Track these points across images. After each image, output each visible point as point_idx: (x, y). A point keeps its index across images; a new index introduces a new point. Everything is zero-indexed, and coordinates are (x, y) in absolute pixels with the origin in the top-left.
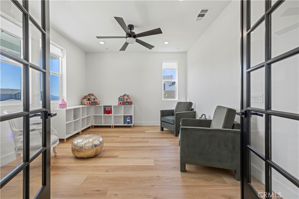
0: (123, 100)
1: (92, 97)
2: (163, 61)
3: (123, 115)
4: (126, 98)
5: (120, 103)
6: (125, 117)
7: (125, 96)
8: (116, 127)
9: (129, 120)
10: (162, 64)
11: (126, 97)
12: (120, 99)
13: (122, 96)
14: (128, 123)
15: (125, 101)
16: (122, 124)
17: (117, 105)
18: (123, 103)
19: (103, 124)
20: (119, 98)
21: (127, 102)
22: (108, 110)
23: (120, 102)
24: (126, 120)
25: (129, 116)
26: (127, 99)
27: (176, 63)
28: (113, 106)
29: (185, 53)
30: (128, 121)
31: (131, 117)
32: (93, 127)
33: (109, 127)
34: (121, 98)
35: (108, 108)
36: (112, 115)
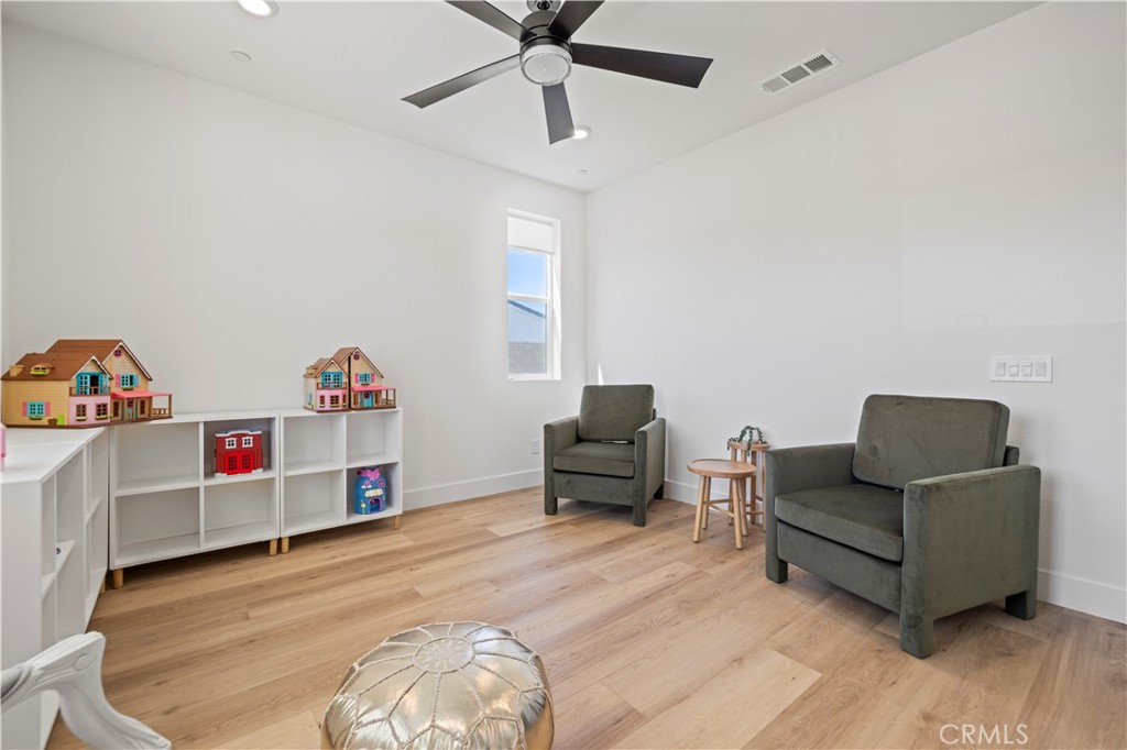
0: (345, 380)
2: (510, 210)
3: (342, 464)
4: (362, 372)
5: (332, 399)
6: (357, 476)
7: (357, 357)
8: (298, 541)
9: (379, 492)
10: (506, 223)
11: (358, 367)
12: (327, 377)
14: (376, 504)
15: (357, 386)
16: (342, 519)
18: (344, 396)
19: (206, 546)
20: (322, 373)
21: (367, 394)
22: (240, 450)
23: (327, 394)
24: (362, 491)
25: (372, 469)
26: (366, 379)
27: (548, 227)
28: (282, 419)
29: (584, 194)
30: (371, 494)
31: (386, 471)
32: (119, 578)
33: (260, 548)
34: (331, 370)
35: (239, 437)
36: (279, 471)
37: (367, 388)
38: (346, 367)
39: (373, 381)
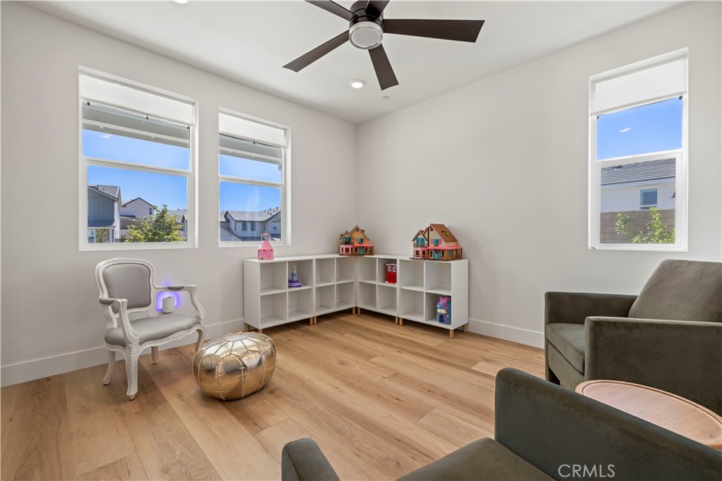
0: (426, 242)
1: (358, 236)
3: (424, 290)
4: (435, 238)
5: (417, 252)
7: (432, 230)
8: (407, 322)
9: (443, 311)
11: (433, 235)
12: (418, 241)
13: (422, 231)
14: (442, 319)
15: (432, 246)
16: (422, 319)
17: (408, 259)
18: (424, 252)
19: (378, 309)
20: (416, 238)
21: (437, 251)
22: (391, 272)
23: (416, 249)
24: (436, 308)
25: (443, 297)
26: (437, 242)
28: (400, 260)
30: (440, 311)
31: (447, 300)
32: (359, 311)
33: (391, 319)
34: (421, 236)
35: (391, 266)
36: (398, 286)
37: (437, 248)
38: (426, 235)
39: (441, 243)
